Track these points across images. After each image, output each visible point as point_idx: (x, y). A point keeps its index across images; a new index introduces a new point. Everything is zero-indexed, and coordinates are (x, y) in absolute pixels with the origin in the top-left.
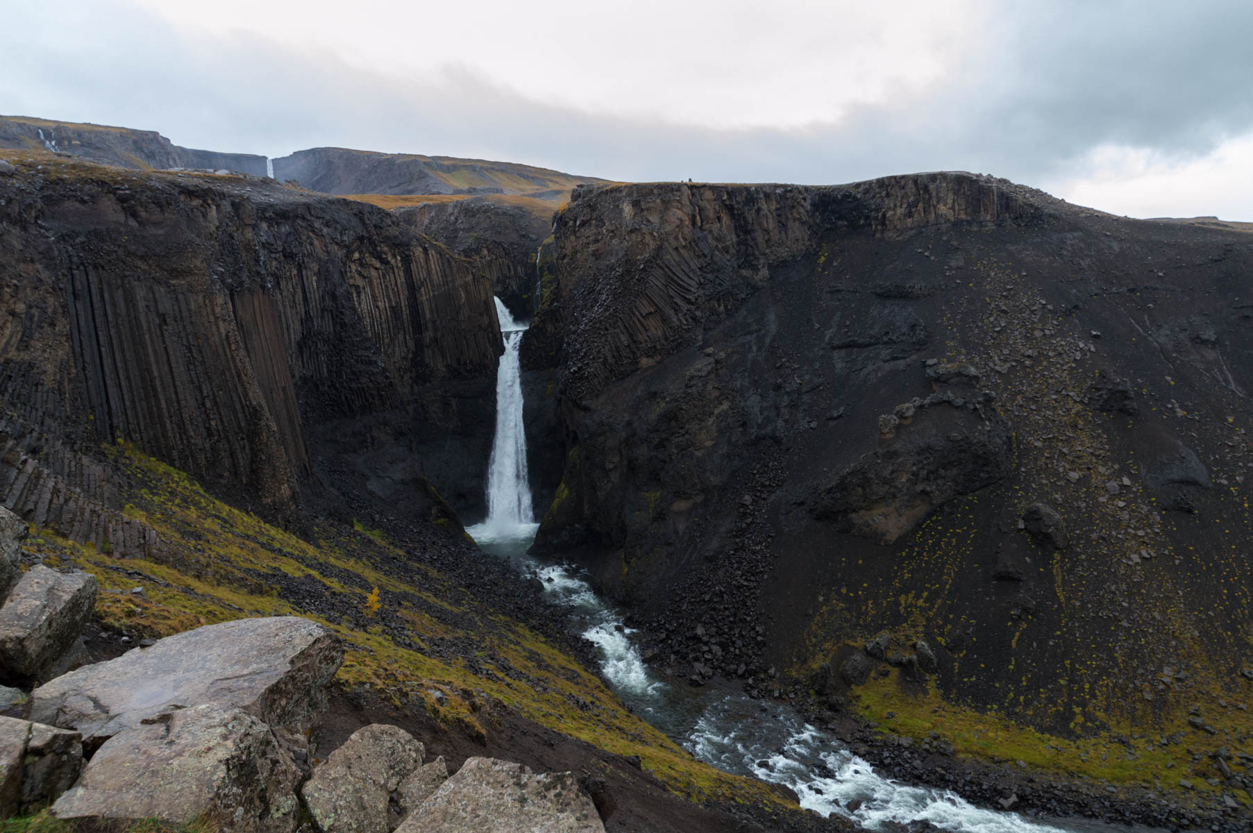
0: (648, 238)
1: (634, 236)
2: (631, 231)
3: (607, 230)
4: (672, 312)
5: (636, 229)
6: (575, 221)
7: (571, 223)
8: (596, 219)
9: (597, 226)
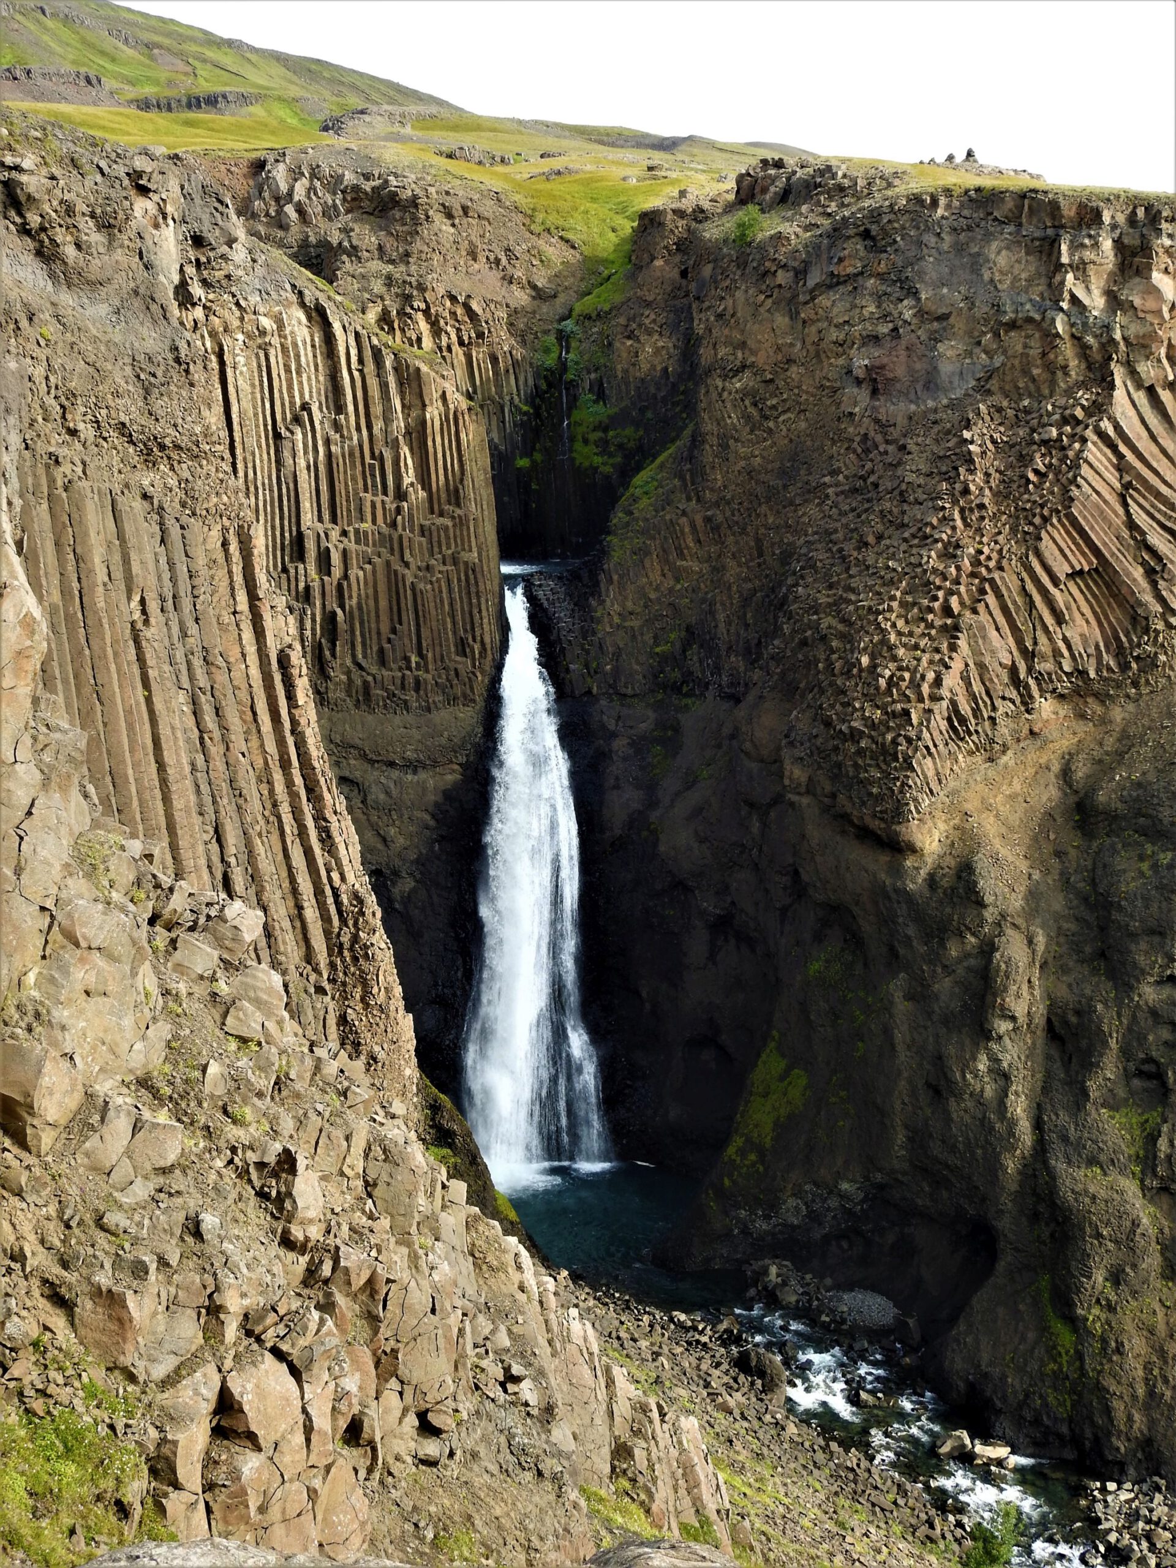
0: (1068, 352)
1: (1015, 341)
2: (1012, 325)
3: (922, 314)
4: (1138, 573)
5: (1029, 320)
6: (800, 273)
7: (782, 277)
8: (880, 276)
9: (879, 298)
